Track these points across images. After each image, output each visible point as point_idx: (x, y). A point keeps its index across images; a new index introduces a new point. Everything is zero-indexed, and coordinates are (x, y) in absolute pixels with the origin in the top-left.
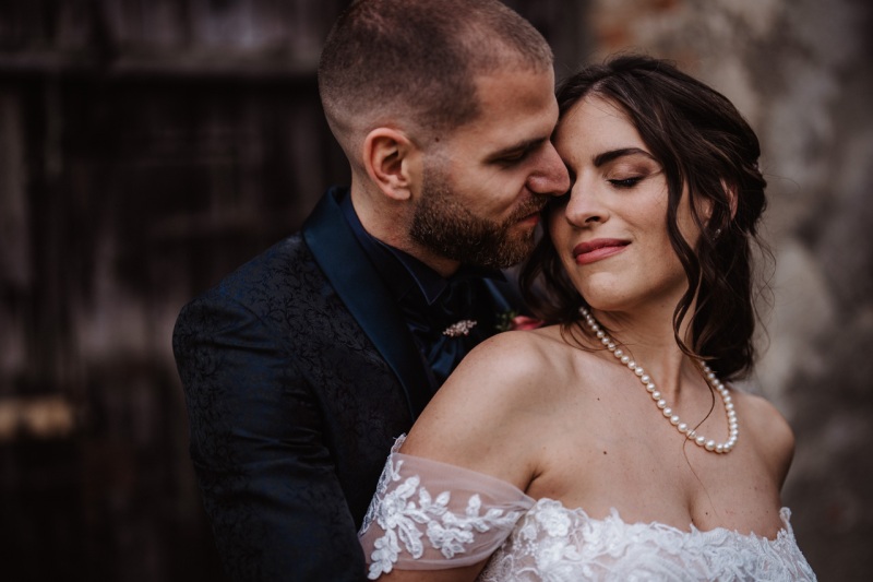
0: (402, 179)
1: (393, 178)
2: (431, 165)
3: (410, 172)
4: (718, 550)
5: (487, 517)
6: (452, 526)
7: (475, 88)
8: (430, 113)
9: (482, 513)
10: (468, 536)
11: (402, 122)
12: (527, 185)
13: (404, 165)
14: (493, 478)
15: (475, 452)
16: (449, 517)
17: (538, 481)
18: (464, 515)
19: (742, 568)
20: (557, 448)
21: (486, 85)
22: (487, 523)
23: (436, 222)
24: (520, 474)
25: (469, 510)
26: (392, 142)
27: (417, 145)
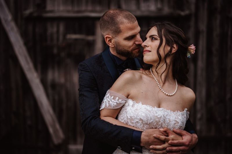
0: (112, 43)
1: (111, 44)
2: (116, 41)
3: (113, 42)
4: (159, 111)
5: (119, 101)
6: (113, 102)
7: (120, 27)
8: (114, 32)
9: (118, 100)
10: (116, 104)
11: (110, 34)
12: (134, 43)
13: (112, 41)
14: (121, 95)
15: (119, 90)
16: (113, 100)
17: (129, 96)
18: (115, 100)
19: (163, 115)
20: (133, 91)
21: (122, 27)
22: (119, 102)
23: (119, 50)
24: (126, 94)
25: (116, 100)
26: (109, 38)
27: (113, 38)
